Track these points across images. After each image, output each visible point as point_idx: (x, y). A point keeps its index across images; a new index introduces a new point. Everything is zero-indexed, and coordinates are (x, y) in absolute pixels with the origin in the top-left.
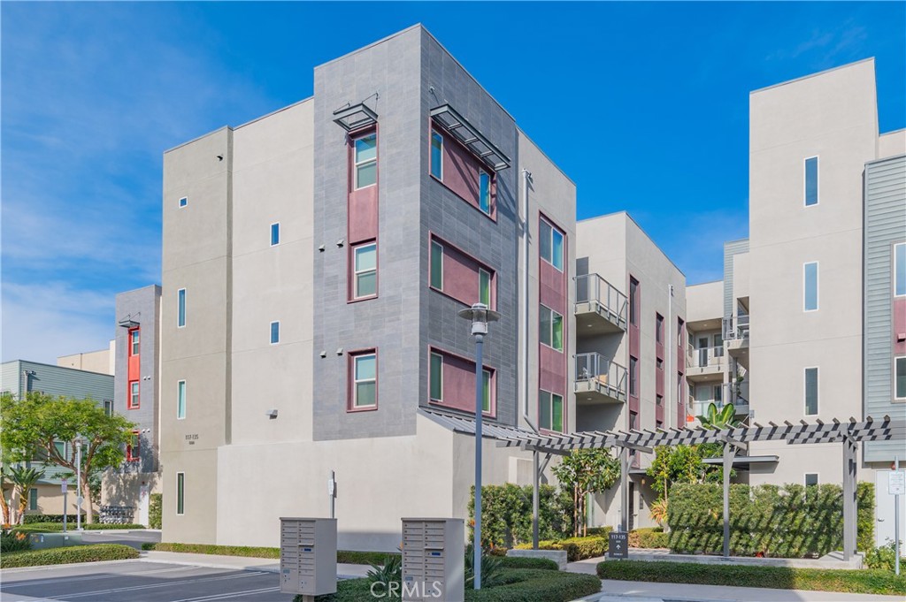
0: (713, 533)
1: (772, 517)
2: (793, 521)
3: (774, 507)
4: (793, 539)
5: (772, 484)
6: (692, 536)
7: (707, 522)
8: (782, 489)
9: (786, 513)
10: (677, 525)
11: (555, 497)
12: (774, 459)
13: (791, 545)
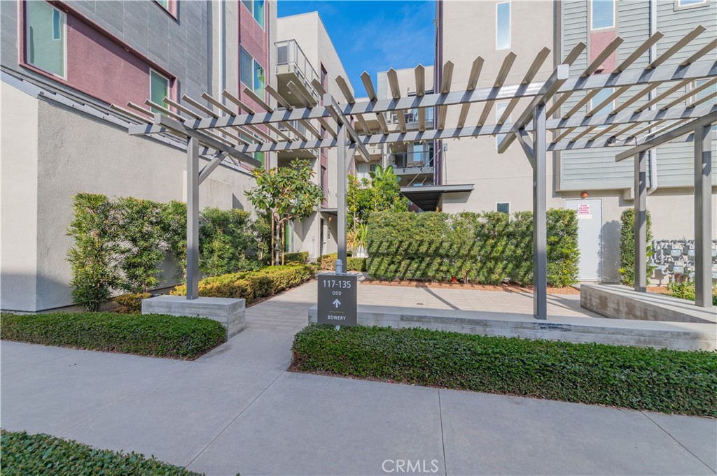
1: (473, 244)
2: (494, 248)
4: (495, 266)
5: (471, 212)
6: (392, 263)
7: (408, 249)
8: (481, 217)
10: (377, 252)
11: (249, 224)
12: (468, 187)
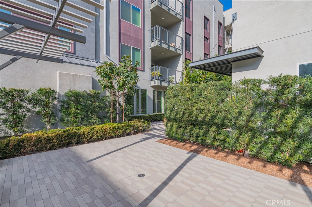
0: (194, 125)
1: (252, 115)
2: (280, 120)
3: (255, 103)
4: (282, 143)
5: (253, 78)
6: (180, 127)
7: (189, 116)
8: (266, 82)
9: (271, 111)
12: (256, 51)
13: (278, 148)
